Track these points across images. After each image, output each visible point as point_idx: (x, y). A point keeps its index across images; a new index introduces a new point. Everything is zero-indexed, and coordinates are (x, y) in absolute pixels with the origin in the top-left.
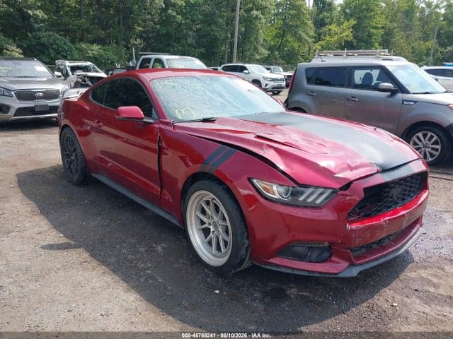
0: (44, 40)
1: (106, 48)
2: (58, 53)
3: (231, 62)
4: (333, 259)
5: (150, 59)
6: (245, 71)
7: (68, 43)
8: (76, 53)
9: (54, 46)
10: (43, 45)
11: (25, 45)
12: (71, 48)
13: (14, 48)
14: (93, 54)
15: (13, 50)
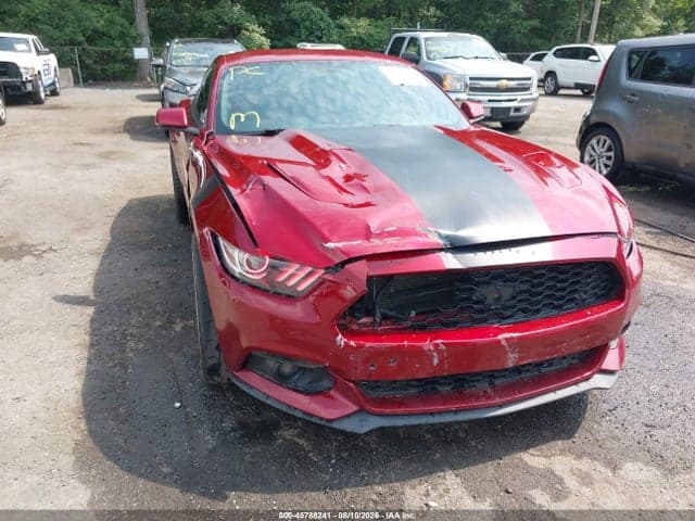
0: (295, 15)
1: (380, 23)
2: (311, 33)
3: (573, 42)
4: (332, 392)
5: (404, 38)
6: (592, 58)
7: (326, 18)
8: (335, 33)
9: (307, 23)
10: (294, 22)
11: (270, 23)
12: (329, 25)
13: (256, 27)
14: (358, 33)
15: (253, 31)
